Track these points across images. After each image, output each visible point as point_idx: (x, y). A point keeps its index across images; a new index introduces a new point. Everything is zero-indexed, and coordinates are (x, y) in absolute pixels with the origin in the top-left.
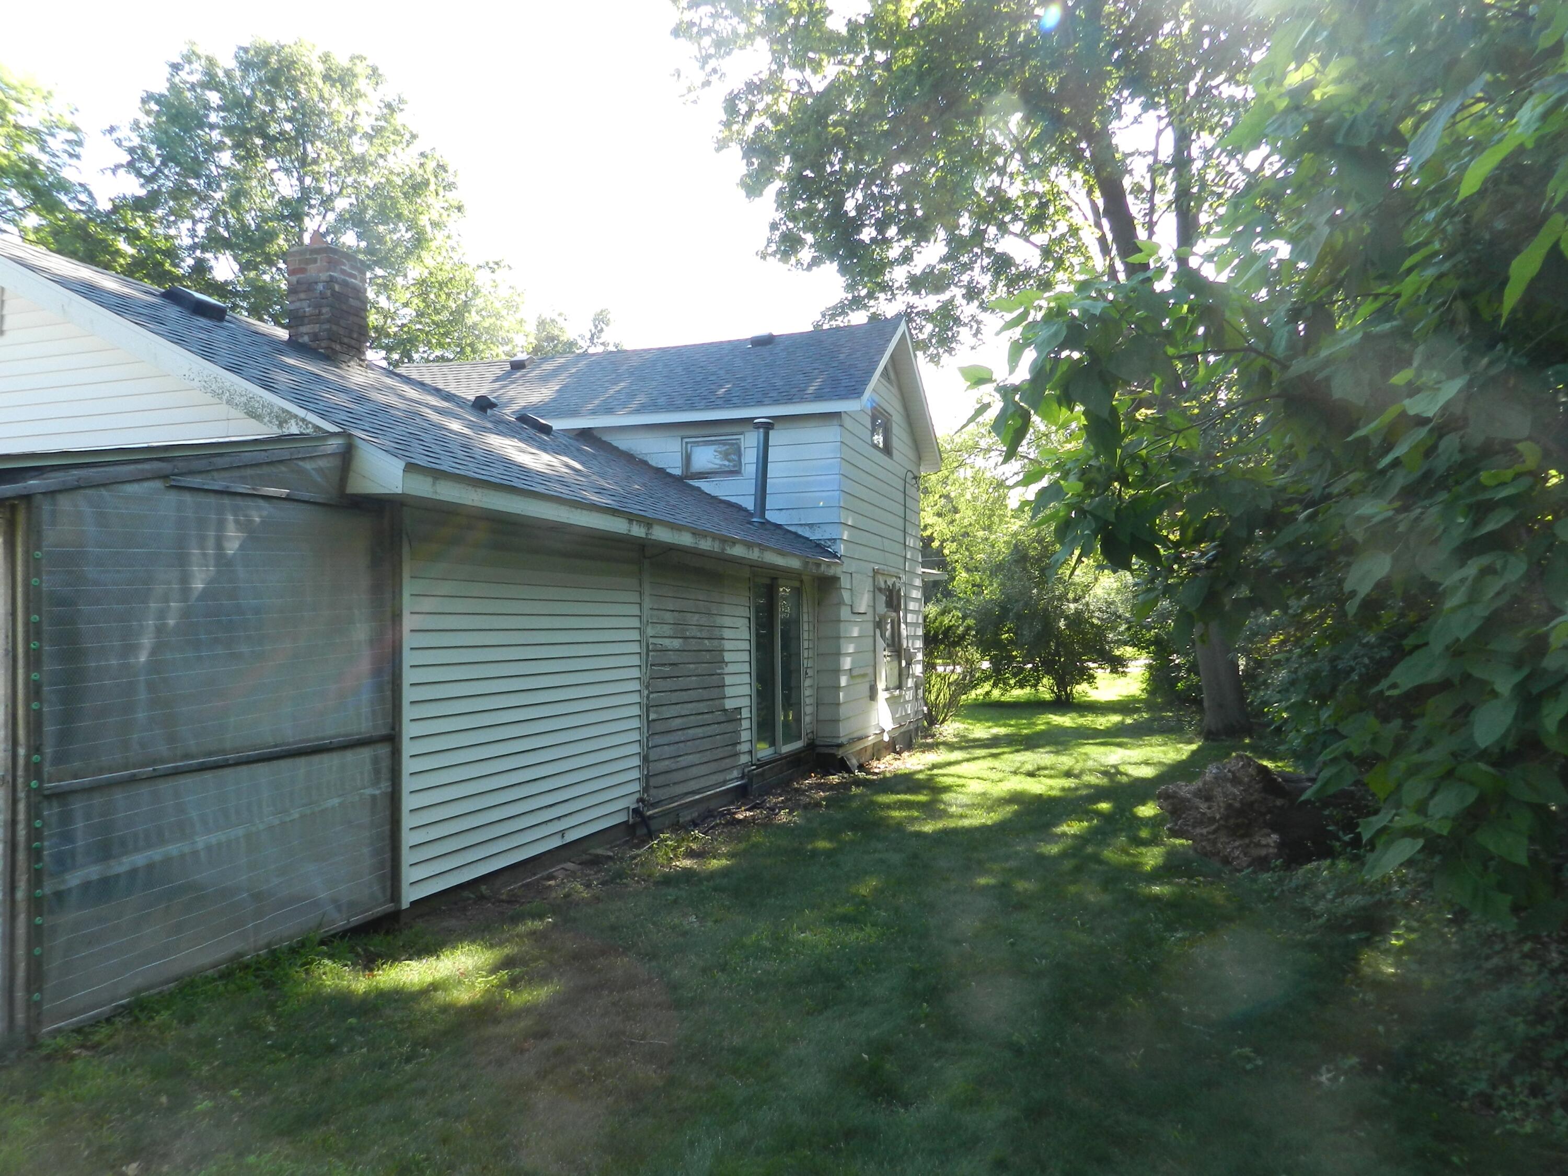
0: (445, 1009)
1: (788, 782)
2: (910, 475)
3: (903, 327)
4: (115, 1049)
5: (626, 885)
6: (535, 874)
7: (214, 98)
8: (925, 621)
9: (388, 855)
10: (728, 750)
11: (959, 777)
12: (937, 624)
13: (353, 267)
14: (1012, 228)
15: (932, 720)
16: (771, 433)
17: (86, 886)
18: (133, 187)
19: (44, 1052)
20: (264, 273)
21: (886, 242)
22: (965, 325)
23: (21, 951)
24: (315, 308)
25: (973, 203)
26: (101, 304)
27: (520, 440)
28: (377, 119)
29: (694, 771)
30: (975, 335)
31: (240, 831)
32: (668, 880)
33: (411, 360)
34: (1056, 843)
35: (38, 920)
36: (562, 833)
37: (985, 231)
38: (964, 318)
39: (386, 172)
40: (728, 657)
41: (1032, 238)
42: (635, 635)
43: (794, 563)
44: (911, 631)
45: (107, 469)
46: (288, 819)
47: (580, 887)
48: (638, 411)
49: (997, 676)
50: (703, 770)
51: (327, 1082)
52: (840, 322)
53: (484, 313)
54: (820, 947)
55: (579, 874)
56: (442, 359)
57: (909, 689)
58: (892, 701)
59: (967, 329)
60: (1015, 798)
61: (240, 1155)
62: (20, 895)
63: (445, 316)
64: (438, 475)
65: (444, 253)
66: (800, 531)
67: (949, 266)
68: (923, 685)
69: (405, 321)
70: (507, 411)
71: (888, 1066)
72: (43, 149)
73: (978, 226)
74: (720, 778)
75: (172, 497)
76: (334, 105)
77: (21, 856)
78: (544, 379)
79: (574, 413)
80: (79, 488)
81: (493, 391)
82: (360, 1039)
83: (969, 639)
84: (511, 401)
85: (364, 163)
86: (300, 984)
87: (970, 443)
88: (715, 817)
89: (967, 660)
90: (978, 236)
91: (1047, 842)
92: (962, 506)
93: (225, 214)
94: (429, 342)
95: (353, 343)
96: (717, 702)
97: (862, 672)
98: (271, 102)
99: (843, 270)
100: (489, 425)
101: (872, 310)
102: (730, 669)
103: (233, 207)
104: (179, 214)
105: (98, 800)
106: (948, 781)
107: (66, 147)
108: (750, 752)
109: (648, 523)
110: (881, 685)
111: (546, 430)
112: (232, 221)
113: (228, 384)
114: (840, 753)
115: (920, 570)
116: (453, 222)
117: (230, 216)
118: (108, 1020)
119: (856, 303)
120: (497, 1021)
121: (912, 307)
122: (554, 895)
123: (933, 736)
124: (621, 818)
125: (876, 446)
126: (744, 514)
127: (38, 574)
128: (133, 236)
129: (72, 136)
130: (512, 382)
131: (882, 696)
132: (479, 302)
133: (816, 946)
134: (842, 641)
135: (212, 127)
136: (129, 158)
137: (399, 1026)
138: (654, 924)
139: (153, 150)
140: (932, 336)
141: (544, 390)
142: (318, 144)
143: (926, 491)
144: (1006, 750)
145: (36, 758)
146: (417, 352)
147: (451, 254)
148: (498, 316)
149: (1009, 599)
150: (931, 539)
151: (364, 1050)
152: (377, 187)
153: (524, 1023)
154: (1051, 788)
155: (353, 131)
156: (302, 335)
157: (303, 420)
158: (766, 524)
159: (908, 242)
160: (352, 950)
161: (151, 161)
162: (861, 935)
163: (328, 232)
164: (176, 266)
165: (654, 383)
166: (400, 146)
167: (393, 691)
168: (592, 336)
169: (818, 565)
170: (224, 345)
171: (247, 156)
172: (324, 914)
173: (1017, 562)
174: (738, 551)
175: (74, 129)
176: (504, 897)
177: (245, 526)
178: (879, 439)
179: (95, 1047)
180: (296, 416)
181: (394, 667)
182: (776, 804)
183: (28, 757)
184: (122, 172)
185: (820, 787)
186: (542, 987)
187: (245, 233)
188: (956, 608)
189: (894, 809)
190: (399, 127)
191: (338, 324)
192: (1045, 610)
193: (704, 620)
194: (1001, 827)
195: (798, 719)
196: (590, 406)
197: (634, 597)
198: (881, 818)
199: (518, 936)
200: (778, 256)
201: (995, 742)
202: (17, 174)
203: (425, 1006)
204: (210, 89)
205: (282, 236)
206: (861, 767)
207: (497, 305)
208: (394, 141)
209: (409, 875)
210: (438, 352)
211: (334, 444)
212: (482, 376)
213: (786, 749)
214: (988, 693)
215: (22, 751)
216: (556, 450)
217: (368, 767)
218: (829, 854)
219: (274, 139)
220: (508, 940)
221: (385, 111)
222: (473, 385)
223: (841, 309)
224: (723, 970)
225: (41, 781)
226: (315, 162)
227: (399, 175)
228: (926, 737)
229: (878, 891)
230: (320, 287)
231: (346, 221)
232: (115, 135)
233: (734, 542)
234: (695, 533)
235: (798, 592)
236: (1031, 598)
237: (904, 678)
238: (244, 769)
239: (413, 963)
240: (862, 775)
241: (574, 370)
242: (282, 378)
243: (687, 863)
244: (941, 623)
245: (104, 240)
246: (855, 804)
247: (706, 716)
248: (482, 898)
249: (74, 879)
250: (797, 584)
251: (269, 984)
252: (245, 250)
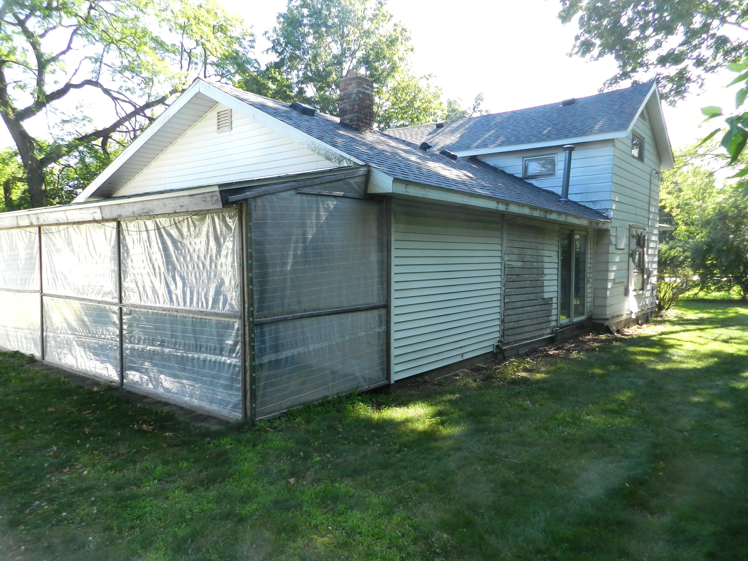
0: (413, 431)
1: (577, 337)
2: (654, 172)
3: (654, 86)
4: (282, 430)
5: (494, 382)
6: (449, 373)
7: (305, 11)
8: (659, 253)
9: (385, 359)
10: (544, 319)
11: (679, 340)
12: (666, 255)
13: (367, 85)
14: (728, 19)
15: (660, 308)
16: (573, 152)
17: (270, 362)
18: (274, 58)
19: (257, 428)
20: (326, 91)
21: (646, 38)
22: (694, 82)
23: (248, 387)
24: (351, 106)
25: (704, 7)
26: (268, 113)
27: (443, 163)
28: (374, 11)
29: (527, 329)
30: (700, 87)
31: (326, 344)
32: (515, 382)
33: (389, 127)
34: (744, 382)
35: (254, 375)
36: (462, 355)
37: (710, 24)
38: (693, 78)
39: (379, 36)
40: (546, 271)
41: (743, 25)
42: (499, 260)
43: (584, 222)
44: (651, 259)
45: (274, 186)
46: (345, 340)
47: (472, 382)
48: (500, 145)
49: (703, 284)
50: (532, 328)
51: (365, 456)
52: (615, 87)
53: (423, 101)
54: (599, 425)
55: (470, 375)
56: (403, 125)
57: (648, 290)
58: (638, 297)
59: (695, 83)
60: (714, 354)
61: (332, 482)
62: (247, 364)
63: (405, 104)
64: (407, 183)
65: (405, 73)
66: (587, 205)
67: (684, 48)
68: (656, 288)
69: (387, 108)
70: (435, 149)
71: (641, 492)
72: (240, 45)
73: (706, 21)
74: (541, 332)
75: (299, 197)
76: (356, 6)
77: (247, 348)
78: (453, 132)
79: (468, 148)
80: (264, 195)
81: (428, 140)
82: (376, 439)
83: (686, 263)
84: (437, 144)
85: (369, 33)
86: (351, 412)
87: (693, 152)
88: (538, 352)
89: (685, 275)
90: (706, 27)
91: (738, 381)
92: (685, 188)
93: (310, 65)
94: (398, 118)
95: (367, 121)
96: (540, 294)
97: (621, 280)
98: (329, 10)
99: (618, 57)
100: (428, 157)
101: (633, 79)
102: (547, 277)
103: (314, 62)
104: (292, 68)
105: (273, 327)
106: (672, 342)
107: (249, 43)
108: (557, 320)
109: (507, 203)
110: (632, 287)
111: (454, 157)
112: (313, 68)
113: (318, 145)
114: (606, 323)
115: (658, 225)
116: (409, 56)
117: (312, 66)
118: (279, 418)
119: (625, 75)
120: (436, 440)
121: (659, 74)
122: (458, 384)
123: (661, 316)
124: (490, 350)
125: (633, 156)
126: (556, 196)
127: (251, 233)
128: (274, 80)
129: (251, 38)
130: (437, 135)
131: (632, 294)
132: (421, 96)
133: (596, 424)
134: (609, 264)
135: (305, 25)
136: (273, 45)
137: (393, 436)
138: (509, 403)
139: (282, 40)
140: (671, 90)
141: (453, 138)
142: (349, 26)
143: (662, 180)
144: (708, 326)
145: (251, 309)
146: (392, 123)
147: (408, 73)
148: (430, 102)
149: (713, 240)
150: (664, 207)
151: (379, 445)
152: (374, 44)
153: (450, 443)
154: (740, 350)
155: (364, 18)
156: (346, 119)
157: (349, 160)
158: (568, 202)
159: (659, 37)
160: (371, 400)
161: (281, 45)
162: (622, 421)
163: (353, 69)
164: (291, 92)
165: (509, 130)
166: (385, 22)
167: (387, 285)
168: (474, 107)
169: (598, 223)
170: (315, 127)
171: (319, 37)
172: (359, 383)
173: (720, 219)
174: (554, 217)
175: (252, 35)
176: (436, 382)
177: (327, 209)
178: (635, 152)
179: (275, 428)
180: (346, 158)
181: (387, 273)
182: (570, 348)
183: (249, 308)
184: (270, 52)
185: (595, 340)
186: (456, 427)
187: (319, 73)
188: (678, 246)
189: (639, 355)
190: (385, 13)
191: (361, 113)
192: (738, 247)
193: (534, 252)
194: (706, 371)
195: (583, 304)
196: (476, 144)
197: (498, 241)
198: (631, 359)
199: (443, 401)
200: (579, 54)
201: (701, 321)
202: (231, 58)
203: (403, 428)
204: (304, 8)
205: (334, 73)
206: (618, 331)
207: (429, 96)
208: (382, 20)
209: (394, 369)
210: (401, 122)
211: (363, 170)
212: (423, 133)
213: (576, 320)
214: (696, 294)
215: (246, 306)
216: (460, 168)
217: (377, 319)
218: (601, 376)
219: (331, 27)
220: (439, 403)
221: (378, 5)
222: (419, 138)
223: (615, 80)
224: (546, 430)
225: (253, 318)
226: (348, 35)
227: (384, 36)
228: (657, 317)
229: (632, 399)
230: (354, 96)
231: (361, 62)
232: (267, 35)
233: (551, 212)
234: (532, 208)
235: (585, 238)
236: (728, 240)
237: (645, 284)
238: (327, 317)
239: (398, 409)
240: (619, 336)
241: (467, 126)
242: (339, 141)
243: (524, 374)
244: (669, 254)
245: (263, 84)
246: (615, 351)
247: (533, 301)
248: (426, 382)
249: (266, 359)
250: (584, 233)
251: (338, 411)
252: (319, 82)
